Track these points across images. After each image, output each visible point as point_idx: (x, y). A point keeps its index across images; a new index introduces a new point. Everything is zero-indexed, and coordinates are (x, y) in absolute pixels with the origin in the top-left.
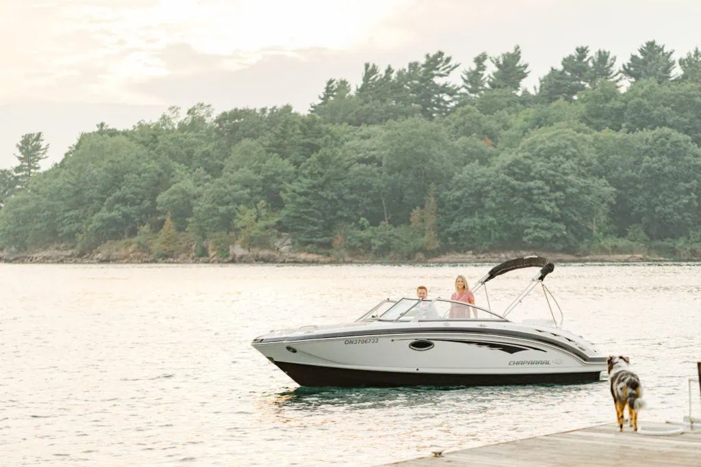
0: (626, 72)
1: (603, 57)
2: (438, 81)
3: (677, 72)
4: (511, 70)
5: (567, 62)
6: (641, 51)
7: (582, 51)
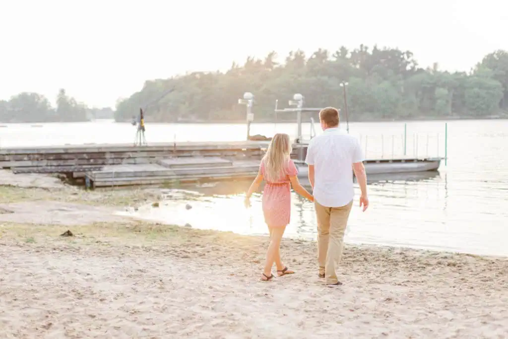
0: (334, 56)
1: (325, 52)
2: (274, 60)
3: (349, 56)
4: (299, 57)
5: (315, 53)
6: (340, 49)
7: (320, 49)
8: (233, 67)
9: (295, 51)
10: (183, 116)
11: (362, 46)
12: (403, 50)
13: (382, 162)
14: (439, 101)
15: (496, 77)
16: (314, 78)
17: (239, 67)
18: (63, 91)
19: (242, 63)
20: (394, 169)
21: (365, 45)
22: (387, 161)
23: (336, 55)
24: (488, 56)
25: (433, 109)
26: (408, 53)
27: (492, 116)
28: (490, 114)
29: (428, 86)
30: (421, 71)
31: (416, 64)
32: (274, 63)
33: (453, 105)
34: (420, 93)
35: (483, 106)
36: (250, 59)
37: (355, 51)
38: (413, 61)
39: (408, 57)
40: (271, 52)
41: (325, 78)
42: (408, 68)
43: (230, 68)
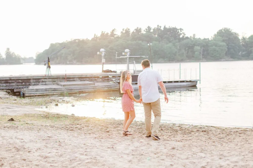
0: (144, 31)
1: (140, 29)
2: (115, 33)
3: (152, 31)
4: (127, 32)
5: (135, 30)
6: (147, 27)
7: (138, 28)
8: (94, 36)
9: (125, 28)
10: (70, 61)
11: (158, 26)
12: (178, 28)
13: (169, 82)
14: (196, 53)
15: (223, 41)
16: (135, 42)
17: (98, 36)
18: (8, 49)
19: (99, 35)
20: (175, 86)
21: (159, 25)
22: (171, 82)
23: (146, 31)
24: (219, 31)
25: (193, 57)
26: (181, 29)
27: (222, 60)
28: (221, 59)
29: (191, 45)
30: (187, 38)
31: (185, 35)
32: (115, 35)
33: (203, 55)
34: (187, 49)
35: (217, 55)
36: (103, 33)
37: (155, 28)
38: (183, 33)
39: (181, 31)
40: (114, 29)
41: (140, 42)
42: (181, 36)
43: (93, 37)
